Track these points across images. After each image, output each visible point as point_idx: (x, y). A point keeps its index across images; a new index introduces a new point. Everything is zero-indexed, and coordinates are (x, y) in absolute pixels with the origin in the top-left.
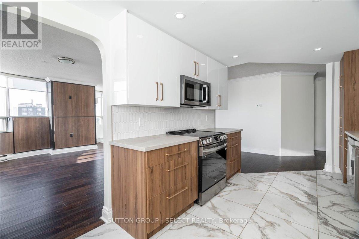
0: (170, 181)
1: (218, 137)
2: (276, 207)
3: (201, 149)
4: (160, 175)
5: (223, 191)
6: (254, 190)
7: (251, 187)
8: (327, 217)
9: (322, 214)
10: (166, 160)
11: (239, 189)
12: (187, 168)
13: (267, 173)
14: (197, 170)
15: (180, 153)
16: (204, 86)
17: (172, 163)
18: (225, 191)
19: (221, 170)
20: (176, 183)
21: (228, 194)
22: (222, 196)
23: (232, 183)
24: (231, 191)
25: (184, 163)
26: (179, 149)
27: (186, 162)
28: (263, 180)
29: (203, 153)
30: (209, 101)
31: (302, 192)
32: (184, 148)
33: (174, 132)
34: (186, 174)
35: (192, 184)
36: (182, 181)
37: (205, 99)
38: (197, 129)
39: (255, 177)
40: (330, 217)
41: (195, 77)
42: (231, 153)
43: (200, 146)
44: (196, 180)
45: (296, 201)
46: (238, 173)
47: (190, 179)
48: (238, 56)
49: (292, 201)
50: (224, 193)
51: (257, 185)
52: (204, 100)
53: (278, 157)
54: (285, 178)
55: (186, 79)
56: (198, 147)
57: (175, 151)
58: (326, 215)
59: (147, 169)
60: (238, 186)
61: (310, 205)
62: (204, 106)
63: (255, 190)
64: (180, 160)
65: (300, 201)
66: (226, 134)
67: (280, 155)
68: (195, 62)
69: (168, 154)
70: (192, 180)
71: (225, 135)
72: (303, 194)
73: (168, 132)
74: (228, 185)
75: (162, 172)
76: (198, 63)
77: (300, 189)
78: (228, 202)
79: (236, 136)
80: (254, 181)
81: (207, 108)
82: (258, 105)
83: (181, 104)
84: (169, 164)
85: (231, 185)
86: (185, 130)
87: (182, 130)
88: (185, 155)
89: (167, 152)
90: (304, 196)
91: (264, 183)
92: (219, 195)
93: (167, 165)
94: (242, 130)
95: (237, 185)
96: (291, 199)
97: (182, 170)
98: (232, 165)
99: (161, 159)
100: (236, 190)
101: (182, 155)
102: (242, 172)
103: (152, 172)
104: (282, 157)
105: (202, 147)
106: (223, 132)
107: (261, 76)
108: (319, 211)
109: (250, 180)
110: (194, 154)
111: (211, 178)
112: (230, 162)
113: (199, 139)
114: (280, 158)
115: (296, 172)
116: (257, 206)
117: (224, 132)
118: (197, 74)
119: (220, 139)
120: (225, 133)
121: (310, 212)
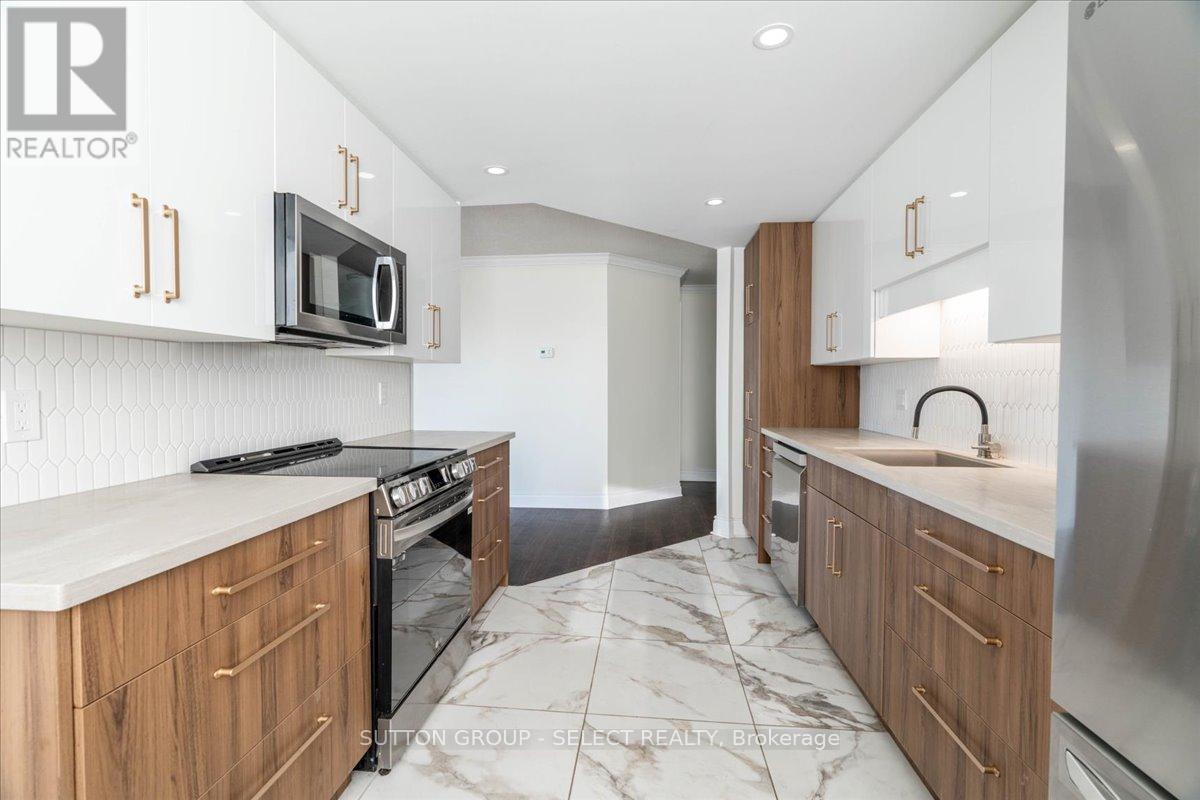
0: (235, 724)
1: (443, 471)
2: (638, 682)
3: (383, 527)
4: (175, 713)
5: (460, 675)
6: (563, 639)
7: (552, 633)
8: (759, 673)
9: (745, 666)
10: (213, 619)
11: (517, 650)
12: (324, 628)
13: (586, 572)
14: (368, 620)
15: (291, 567)
16: (379, 261)
17: (247, 625)
18: (472, 673)
19: (439, 591)
20: (268, 723)
21: (484, 681)
22: (464, 696)
23: (486, 633)
24: (490, 666)
25: (310, 607)
26: (286, 550)
27: (320, 603)
28: (580, 597)
29: (396, 544)
30: (400, 326)
31: (686, 612)
32: (312, 536)
33: (236, 459)
34: (318, 657)
35: (346, 695)
36: (302, 694)
37: (384, 316)
38: (345, 441)
39: (555, 593)
40: (764, 670)
41: (344, 215)
42: (484, 523)
43: (380, 517)
44: (364, 669)
45: (681, 647)
46: (501, 590)
47: (336, 677)
48: (507, 172)
49: (671, 647)
50: (467, 680)
51: (566, 621)
52: (380, 320)
53: (600, 512)
54: (635, 577)
55: (307, 215)
56: (372, 521)
57: (264, 561)
58: (754, 665)
59: (80, 714)
60: (511, 640)
61: (714, 647)
62: (380, 345)
63: (567, 641)
64: (290, 598)
65: (691, 641)
66: (469, 453)
67: (606, 504)
68: (343, 151)
69: (226, 586)
70: (344, 677)
71: (467, 457)
72: (691, 616)
73: (206, 463)
74: (474, 643)
75: (190, 690)
76: (355, 160)
77: (679, 604)
78: (490, 714)
79: (496, 456)
80: (554, 605)
81: (392, 354)
82: (543, 352)
83: (281, 329)
84: (233, 636)
85: (484, 640)
86: (291, 449)
87: (274, 446)
88: (312, 572)
89: (221, 578)
90: (693, 623)
91: (585, 606)
92: (453, 694)
93: (220, 646)
94: (513, 435)
95: (506, 635)
96: (669, 643)
97: (300, 646)
98: (486, 566)
99: (181, 626)
100: (506, 657)
101: (302, 575)
102: (511, 583)
103: (119, 714)
104: (611, 511)
105: (389, 518)
106: (460, 448)
107: (551, 258)
108: (738, 660)
109: (543, 606)
110: (355, 554)
111: (405, 631)
112: (480, 556)
113: (375, 488)
114: (606, 516)
115: (655, 551)
116: (586, 699)
117: (464, 448)
118: (352, 203)
119: (452, 475)
120: (465, 451)
121: (721, 668)
